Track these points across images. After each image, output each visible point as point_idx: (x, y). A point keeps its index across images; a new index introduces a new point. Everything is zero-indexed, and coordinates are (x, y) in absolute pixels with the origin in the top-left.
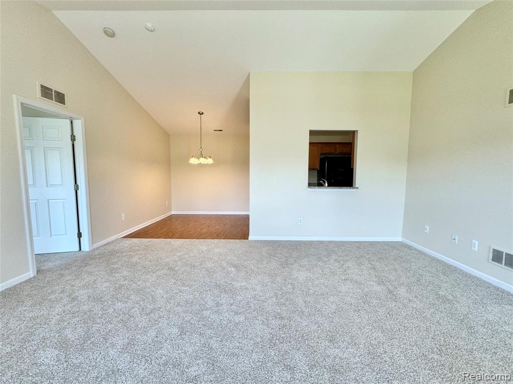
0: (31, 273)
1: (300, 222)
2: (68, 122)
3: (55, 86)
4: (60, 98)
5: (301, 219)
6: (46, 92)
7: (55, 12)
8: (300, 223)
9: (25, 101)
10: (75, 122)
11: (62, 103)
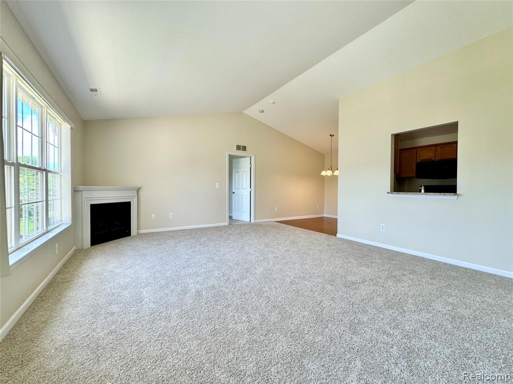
0: (227, 224)
1: (383, 229)
2: (249, 158)
3: (241, 144)
4: (244, 148)
5: (384, 225)
6: (238, 148)
7: (245, 112)
8: (381, 230)
9: (231, 153)
10: (252, 158)
11: (245, 150)
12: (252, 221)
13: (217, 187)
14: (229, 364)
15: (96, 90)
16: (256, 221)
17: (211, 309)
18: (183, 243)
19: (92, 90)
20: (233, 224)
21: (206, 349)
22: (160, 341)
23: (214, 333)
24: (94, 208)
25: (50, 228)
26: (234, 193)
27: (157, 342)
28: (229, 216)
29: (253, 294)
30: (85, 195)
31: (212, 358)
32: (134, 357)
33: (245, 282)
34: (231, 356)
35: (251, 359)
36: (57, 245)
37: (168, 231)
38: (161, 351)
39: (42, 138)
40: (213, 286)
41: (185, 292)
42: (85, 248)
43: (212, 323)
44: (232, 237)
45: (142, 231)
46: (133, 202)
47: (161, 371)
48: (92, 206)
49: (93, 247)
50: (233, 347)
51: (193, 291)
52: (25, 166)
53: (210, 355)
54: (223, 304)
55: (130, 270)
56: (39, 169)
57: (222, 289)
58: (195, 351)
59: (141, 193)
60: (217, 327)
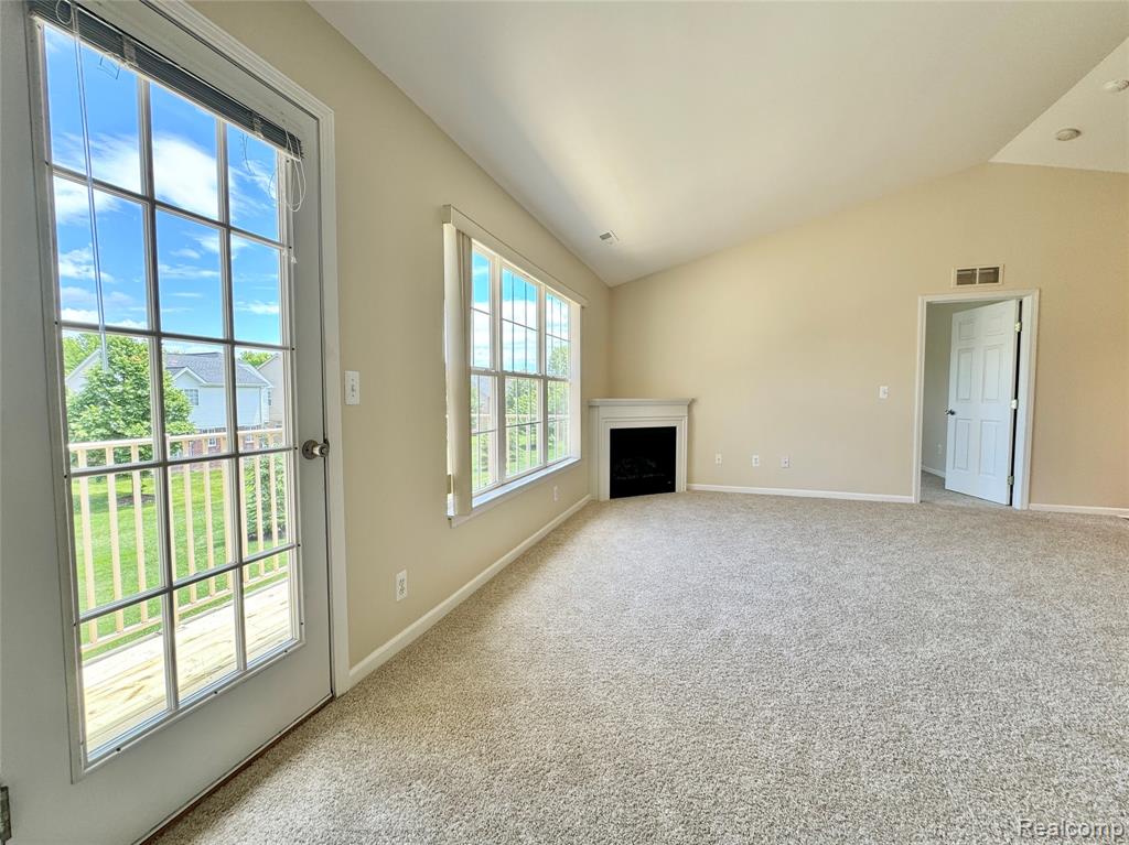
0: (913, 498)
2: (1014, 305)
3: (980, 263)
4: (992, 275)
6: (965, 277)
7: (992, 160)
9: (934, 299)
10: (1025, 300)
11: (996, 281)
12: (1017, 504)
13: (882, 395)
14: (695, 801)
15: (608, 236)
16: (1034, 506)
17: (731, 681)
18: (763, 526)
19: (603, 237)
20: (937, 502)
21: (671, 745)
22: (611, 687)
23: (706, 726)
24: (617, 435)
25: (550, 461)
26: (952, 413)
27: (605, 685)
28: (923, 472)
29: (861, 701)
30: (603, 412)
31: (671, 768)
32: (567, 687)
33: (859, 660)
34: (708, 789)
35: (745, 827)
36: (556, 488)
37: (747, 495)
38: (603, 702)
39: (540, 331)
40: (767, 638)
41: (702, 623)
42: (602, 499)
43: (716, 707)
44: (904, 538)
45: (697, 486)
46: (681, 430)
47: (585, 731)
48: (614, 433)
49: (613, 500)
50: (724, 778)
51: (718, 629)
52: (514, 374)
53: (670, 760)
54: (765, 683)
55: (638, 552)
56: (535, 377)
57: (785, 652)
58: (651, 736)
59: (697, 410)
60: (720, 720)
